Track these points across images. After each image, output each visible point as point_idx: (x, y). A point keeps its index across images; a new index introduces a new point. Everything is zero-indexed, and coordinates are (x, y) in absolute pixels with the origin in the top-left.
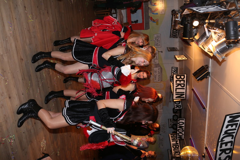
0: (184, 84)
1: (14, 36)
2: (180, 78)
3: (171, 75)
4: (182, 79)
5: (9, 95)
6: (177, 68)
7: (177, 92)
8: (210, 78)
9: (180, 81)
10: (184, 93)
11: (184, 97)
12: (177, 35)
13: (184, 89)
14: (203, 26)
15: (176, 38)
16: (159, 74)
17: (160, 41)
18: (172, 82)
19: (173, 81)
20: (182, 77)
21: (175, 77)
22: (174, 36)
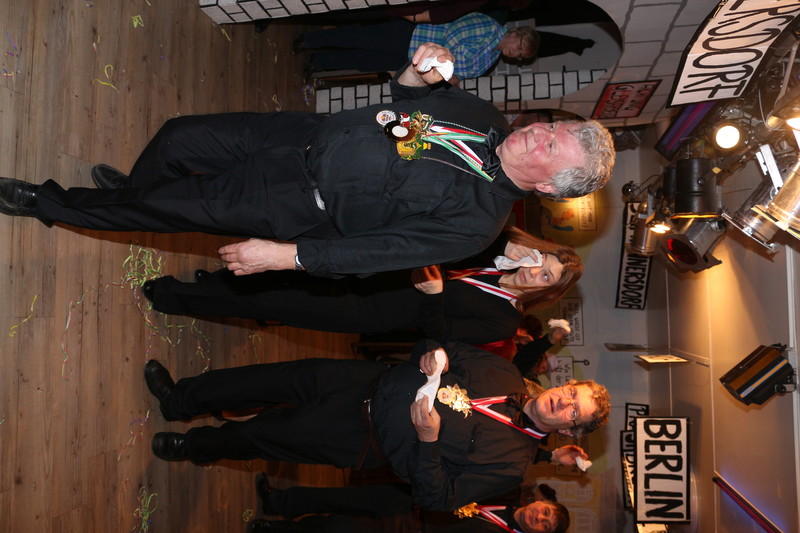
0: (679, 459)
2: (663, 431)
3: (626, 430)
4: (668, 435)
6: (647, 406)
7: (652, 489)
8: (796, 395)
9: (663, 445)
10: (680, 495)
11: (680, 515)
12: (642, 298)
13: (679, 478)
14: (752, 163)
15: (639, 307)
17: (580, 325)
18: (631, 459)
19: (635, 456)
20: (671, 429)
21: (642, 426)
22: (632, 299)
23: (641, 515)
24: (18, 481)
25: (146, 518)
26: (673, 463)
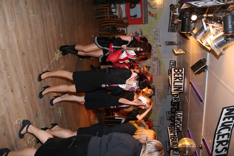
1: (15, 31)
2: (179, 71)
3: (170, 69)
5: (12, 88)
6: (175, 61)
7: (175, 85)
8: (207, 72)
9: (178, 74)
10: (182, 86)
11: (182, 90)
12: (175, 30)
13: (182, 82)
14: (201, 21)
15: (175, 32)
16: (158, 67)
17: (159, 35)
18: (171, 75)
21: (173, 70)
22: (173, 30)
23: (172, 91)
24: (37, 116)
25: (60, 113)
26: (181, 79)
